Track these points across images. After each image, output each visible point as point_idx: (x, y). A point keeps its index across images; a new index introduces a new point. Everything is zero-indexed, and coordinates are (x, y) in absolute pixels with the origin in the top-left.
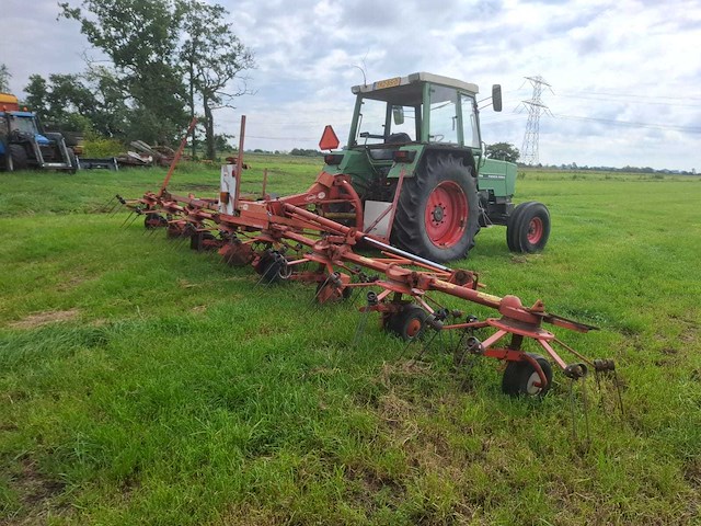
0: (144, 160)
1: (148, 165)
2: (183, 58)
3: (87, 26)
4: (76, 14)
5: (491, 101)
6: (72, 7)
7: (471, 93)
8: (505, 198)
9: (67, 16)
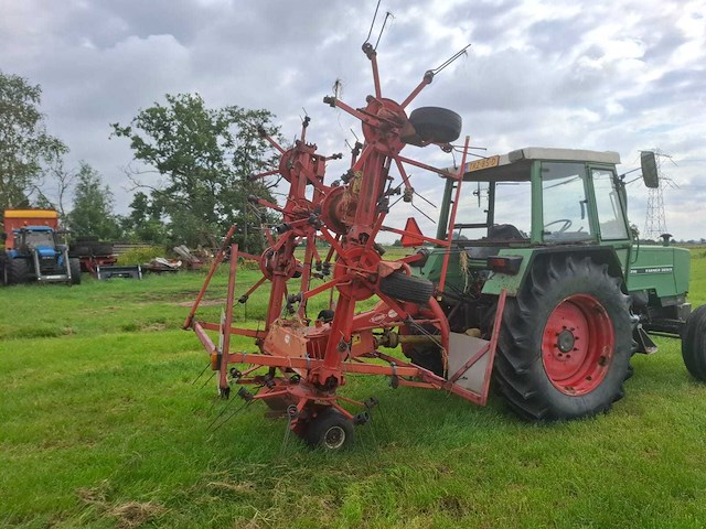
0: (172, 265)
1: (174, 271)
2: (236, 163)
3: (137, 142)
4: (127, 132)
5: (640, 172)
6: (123, 126)
7: (608, 166)
8: (675, 297)
9: (119, 135)
